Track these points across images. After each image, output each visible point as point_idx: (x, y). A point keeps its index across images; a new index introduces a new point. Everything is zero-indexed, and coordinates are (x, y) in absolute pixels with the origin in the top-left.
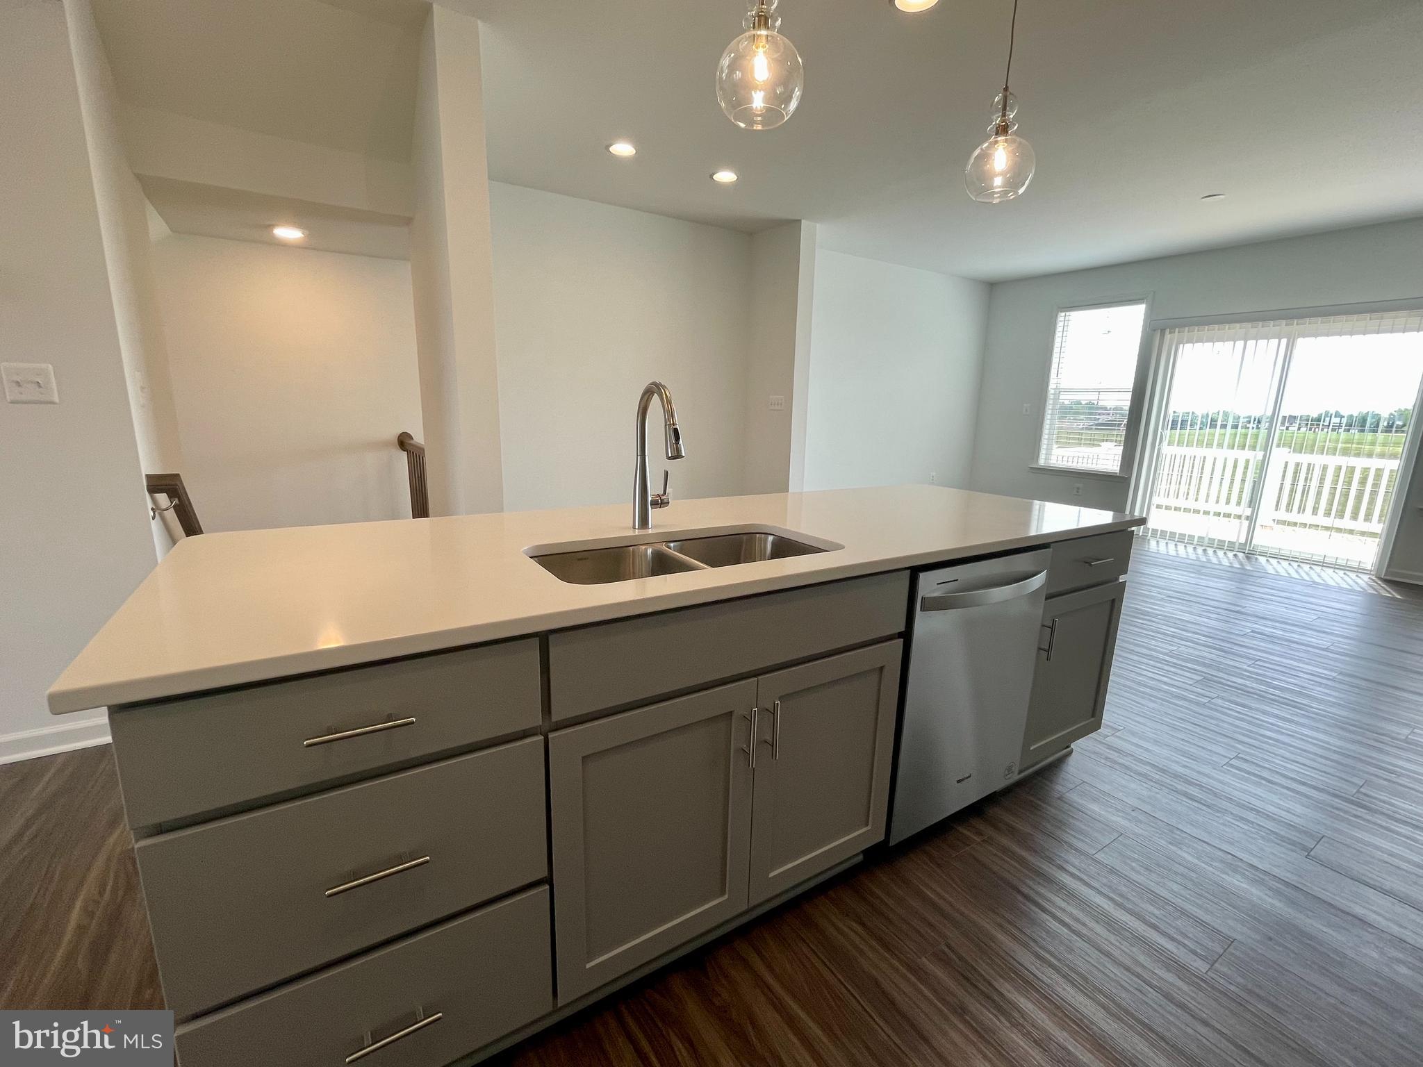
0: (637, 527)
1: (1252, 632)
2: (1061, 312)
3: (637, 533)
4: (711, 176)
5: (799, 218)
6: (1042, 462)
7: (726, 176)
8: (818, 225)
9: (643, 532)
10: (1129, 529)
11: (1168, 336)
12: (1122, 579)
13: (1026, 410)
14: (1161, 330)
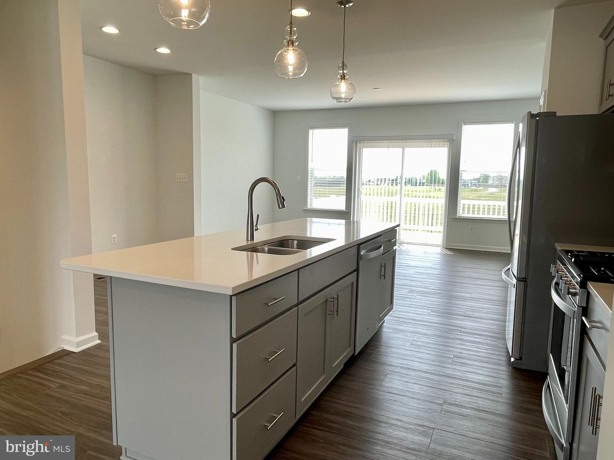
0: (249, 240)
1: (416, 272)
2: (311, 129)
3: (249, 243)
4: (155, 49)
5: (191, 73)
6: (309, 207)
7: (164, 50)
8: (200, 78)
9: (252, 242)
10: (395, 229)
11: (358, 145)
12: (395, 248)
13: (299, 179)
14: (356, 141)
